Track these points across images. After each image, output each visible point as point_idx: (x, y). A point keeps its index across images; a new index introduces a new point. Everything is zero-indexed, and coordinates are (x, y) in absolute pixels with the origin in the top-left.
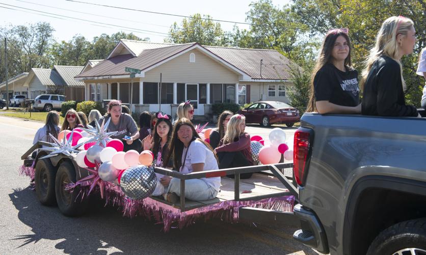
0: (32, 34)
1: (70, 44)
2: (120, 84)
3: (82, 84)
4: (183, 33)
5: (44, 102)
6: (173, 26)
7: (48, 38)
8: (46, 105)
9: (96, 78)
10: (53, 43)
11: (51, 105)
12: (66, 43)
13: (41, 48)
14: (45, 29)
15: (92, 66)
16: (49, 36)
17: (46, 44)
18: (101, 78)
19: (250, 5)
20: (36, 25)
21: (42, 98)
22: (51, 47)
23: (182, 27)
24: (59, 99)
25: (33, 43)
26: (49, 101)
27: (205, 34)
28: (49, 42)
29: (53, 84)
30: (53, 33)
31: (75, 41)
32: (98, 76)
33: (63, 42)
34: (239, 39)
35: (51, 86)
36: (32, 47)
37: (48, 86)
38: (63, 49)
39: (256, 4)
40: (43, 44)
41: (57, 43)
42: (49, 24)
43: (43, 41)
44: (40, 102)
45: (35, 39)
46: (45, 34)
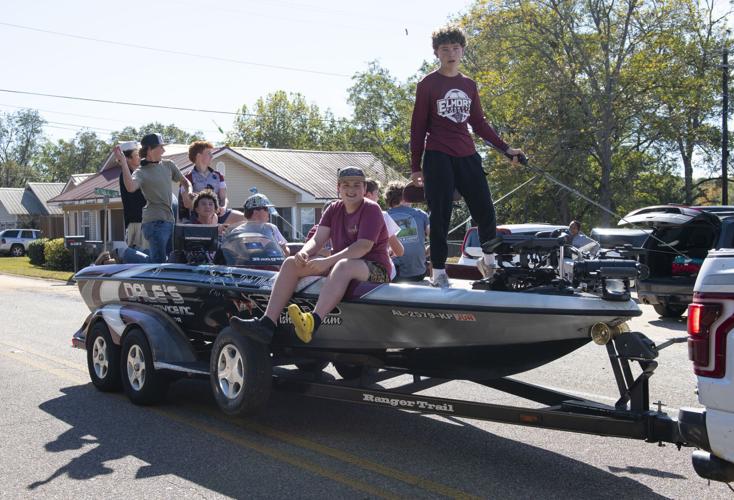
0: (9, 130)
1: (71, 145)
2: (112, 211)
3: (59, 211)
4: (257, 124)
5: (10, 242)
6: (241, 112)
7: (37, 135)
8: (14, 246)
9: (77, 203)
10: (43, 143)
11: (21, 246)
12: (66, 144)
13: (24, 152)
14: (30, 121)
15: (76, 184)
16: (38, 132)
17: (33, 145)
18: (83, 202)
19: (354, 77)
20: (16, 115)
21: (7, 234)
22: (40, 150)
23: (255, 113)
24: (34, 236)
25: (11, 144)
26: (18, 240)
27: (295, 123)
28: (38, 142)
29: (26, 212)
30: (44, 127)
31: (79, 140)
32: (80, 200)
33: (61, 142)
34: (335, 133)
35: (23, 215)
36: (9, 151)
37: (18, 215)
38: (59, 153)
39: (364, 76)
40: (27, 146)
41: (49, 143)
42: (37, 112)
43: (28, 141)
44: (4, 241)
45: (14, 137)
46: (30, 128)
